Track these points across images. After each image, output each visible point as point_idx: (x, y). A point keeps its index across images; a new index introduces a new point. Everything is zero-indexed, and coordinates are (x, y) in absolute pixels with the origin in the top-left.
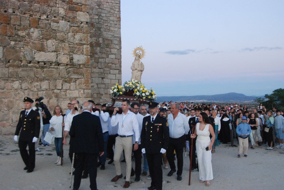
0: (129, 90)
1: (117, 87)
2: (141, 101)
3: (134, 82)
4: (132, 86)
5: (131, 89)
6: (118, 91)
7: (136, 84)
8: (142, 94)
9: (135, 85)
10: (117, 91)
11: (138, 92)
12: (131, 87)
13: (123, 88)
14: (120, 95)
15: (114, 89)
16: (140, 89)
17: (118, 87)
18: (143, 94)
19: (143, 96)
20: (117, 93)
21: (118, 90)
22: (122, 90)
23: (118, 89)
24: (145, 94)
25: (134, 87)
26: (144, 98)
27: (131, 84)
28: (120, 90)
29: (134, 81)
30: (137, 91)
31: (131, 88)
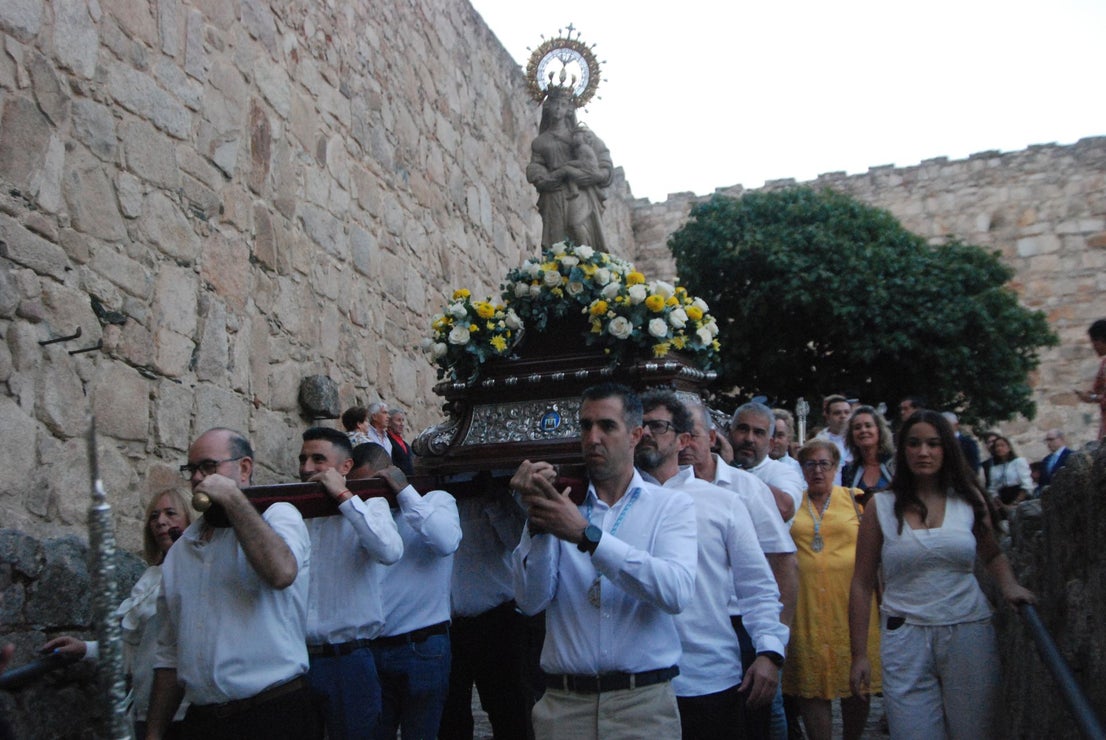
0: (551, 314)
1: (464, 312)
2: (651, 372)
3: (569, 261)
4: (560, 287)
5: (560, 310)
6: (481, 338)
7: (584, 267)
8: (646, 326)
9: (583, 273)
10: (473, 335)
11: (622, 319)
12: (560, 291)
13: (506, 312)
14: (494, 359)
15: (447, 329)
16: (623, 292)
17: (471, 312)
18: (658, 327)
19: (656, 340)
20: (471, 349)
21: (475, 328)
22: (501, 323)
23: (471, 323)
24: (669, 324)
25: (575, 290)
26: (662, 350)
27: (552, 277)
28: (491, 326)
29: (569, 253)
30: (611, 314)
31: (556, 300)
